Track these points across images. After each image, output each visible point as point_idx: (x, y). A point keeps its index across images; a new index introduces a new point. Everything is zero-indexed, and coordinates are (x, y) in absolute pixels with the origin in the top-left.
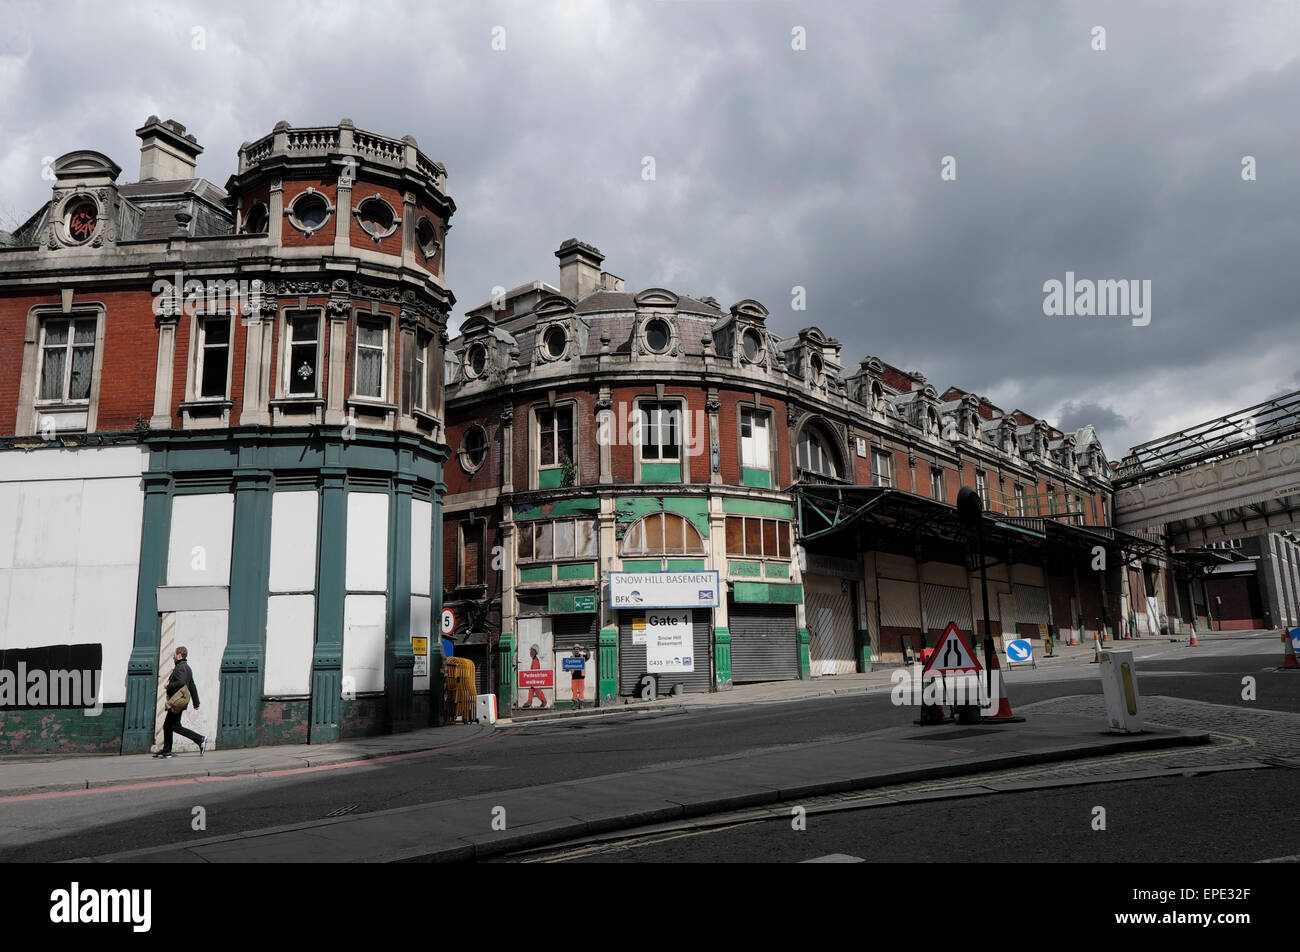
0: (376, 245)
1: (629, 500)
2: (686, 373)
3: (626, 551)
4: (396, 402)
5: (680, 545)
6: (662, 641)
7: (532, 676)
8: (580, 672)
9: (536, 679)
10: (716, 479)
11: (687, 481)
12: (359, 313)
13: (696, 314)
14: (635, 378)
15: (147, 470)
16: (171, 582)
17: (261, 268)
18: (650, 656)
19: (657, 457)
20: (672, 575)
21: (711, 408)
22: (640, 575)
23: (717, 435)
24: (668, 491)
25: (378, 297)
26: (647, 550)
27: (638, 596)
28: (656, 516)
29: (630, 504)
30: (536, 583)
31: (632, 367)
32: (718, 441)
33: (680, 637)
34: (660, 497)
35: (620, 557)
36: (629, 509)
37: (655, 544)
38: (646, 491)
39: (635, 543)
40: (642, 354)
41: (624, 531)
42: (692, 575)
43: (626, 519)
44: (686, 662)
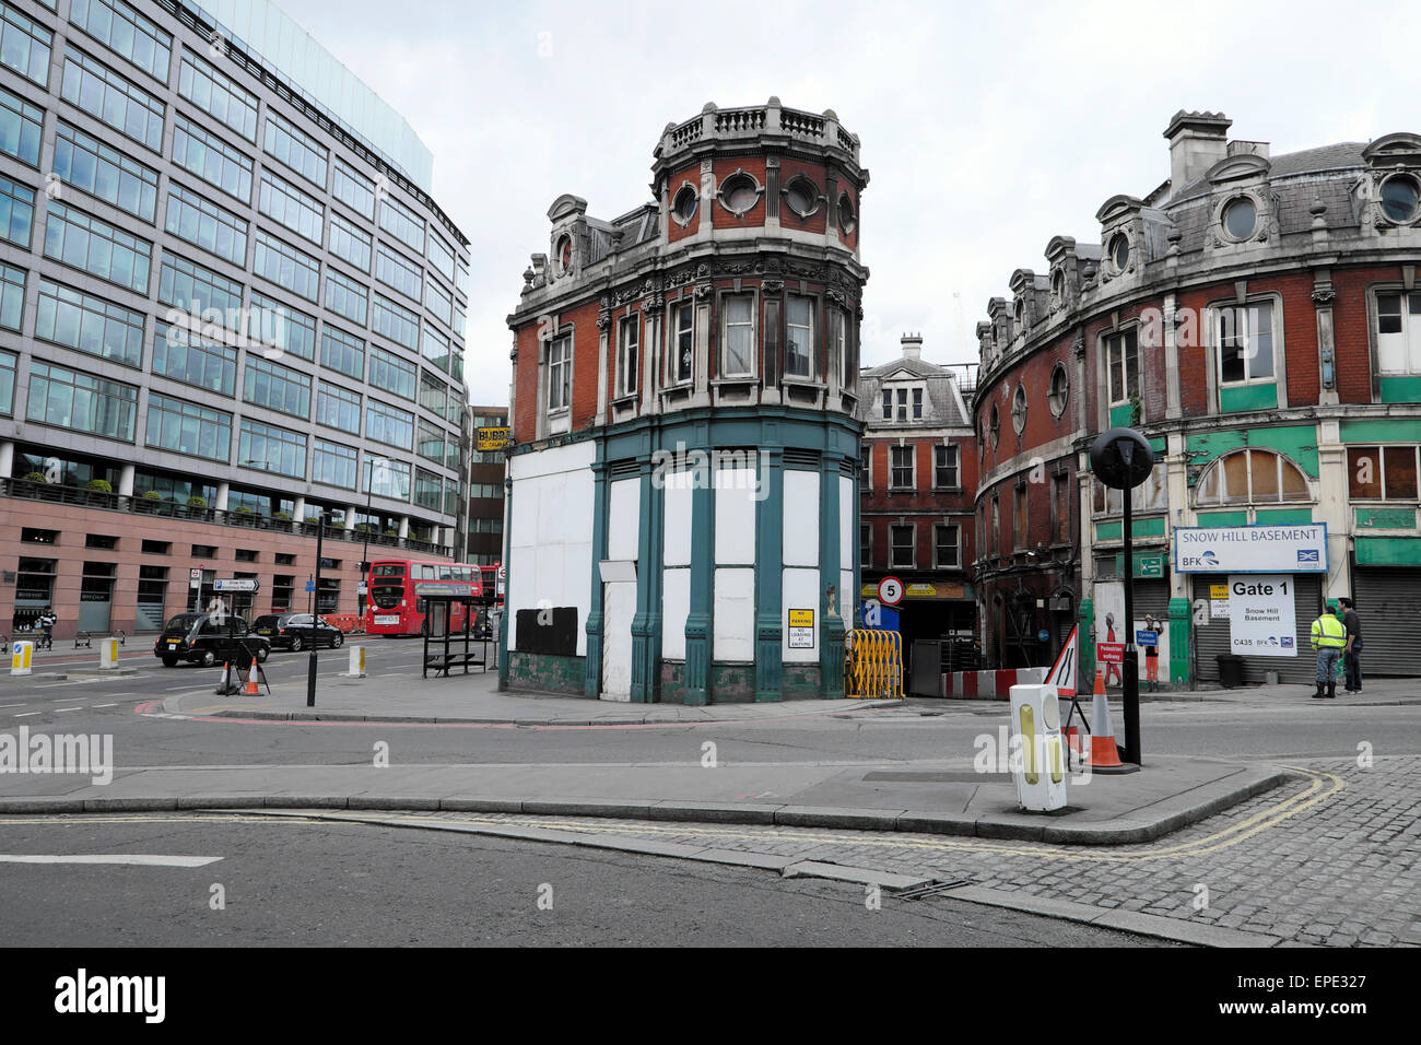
0: (738, 222)
1: (1203, 437)
2: (1276, 261)
3: (1200, 501)
4: (760, 375)
5: (1275, 490)
6: (1251, 615)
7: (1108, 649)
8: (1153, 648)
9: (1113, 653)
10: (1329, 398)
11: (1282, 402)
12: (722, 294)
13: (1324, 172)
14: (1205, 280)
15: (594, 461)
16: (612, 556)
17: (648, 269)
18: (1236, 632)
19: (1243, 378)
20: (1259, 530)
21: (1317, 301)
22: (1215, 531)
23: (1330, 337)
24: (1252, 420)
25: (740, 273)
26: (1227, 499)
27: (1212, 558)
28: (1240, 455)
29: (1204, 442)
30: (1108, 542)
31: (1205, 267)
32: (1332, 345)
33: (1276, 611)
34: (1243, 429)
35: (1193, 509)
36: (1204, 447)
37: (1238, 492)
38: (1224, 423)
39: (1212, 490)
40: (1218, 246)
41: (1197, 475)
42: (1287, 529)
43: (1200, 461)
44: (1286, 643)
